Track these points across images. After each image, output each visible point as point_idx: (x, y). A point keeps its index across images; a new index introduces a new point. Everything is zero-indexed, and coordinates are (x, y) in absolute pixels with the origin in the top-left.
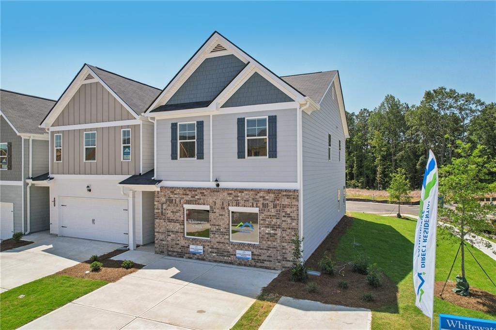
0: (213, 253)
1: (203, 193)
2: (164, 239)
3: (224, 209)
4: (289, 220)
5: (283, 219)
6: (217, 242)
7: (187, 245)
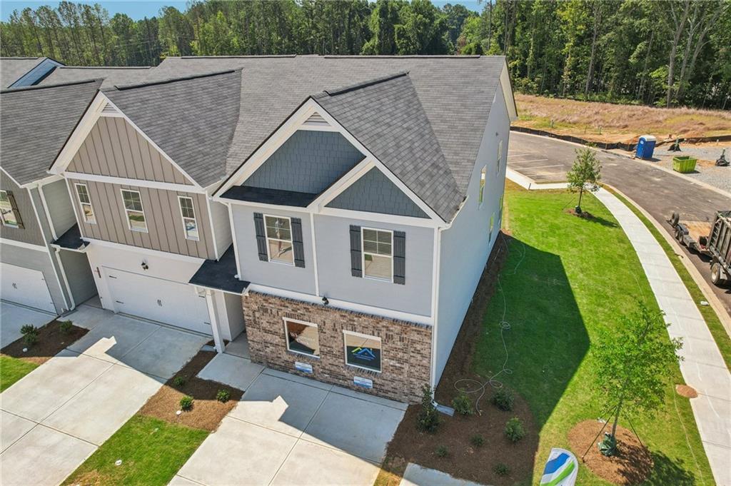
0: (325, 373)
1: (308, 309)
2: (261, 349)
3: (336, 331)
4: (419, 357)
5: (412, 354)
6: (330, 364)
7: (291, 360)
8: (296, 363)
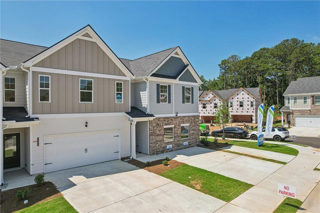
0: (176, 146)
1: (172, 119)
3: (179, 125)
5: (196, 126)
6: (177, 141)
7: (165, 146)
8: (167, 146)
